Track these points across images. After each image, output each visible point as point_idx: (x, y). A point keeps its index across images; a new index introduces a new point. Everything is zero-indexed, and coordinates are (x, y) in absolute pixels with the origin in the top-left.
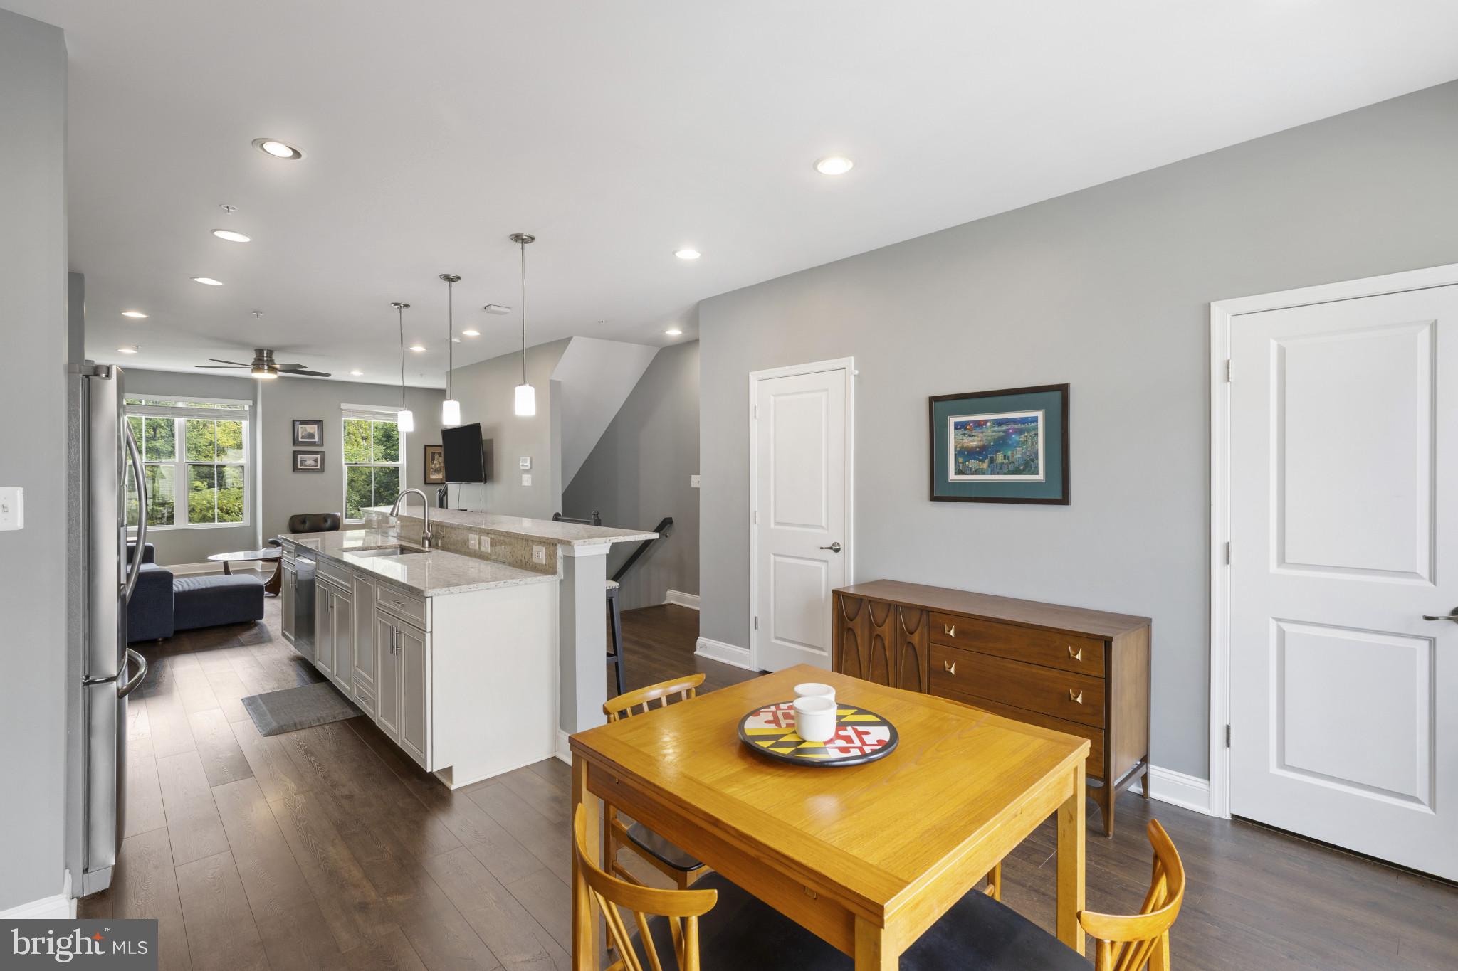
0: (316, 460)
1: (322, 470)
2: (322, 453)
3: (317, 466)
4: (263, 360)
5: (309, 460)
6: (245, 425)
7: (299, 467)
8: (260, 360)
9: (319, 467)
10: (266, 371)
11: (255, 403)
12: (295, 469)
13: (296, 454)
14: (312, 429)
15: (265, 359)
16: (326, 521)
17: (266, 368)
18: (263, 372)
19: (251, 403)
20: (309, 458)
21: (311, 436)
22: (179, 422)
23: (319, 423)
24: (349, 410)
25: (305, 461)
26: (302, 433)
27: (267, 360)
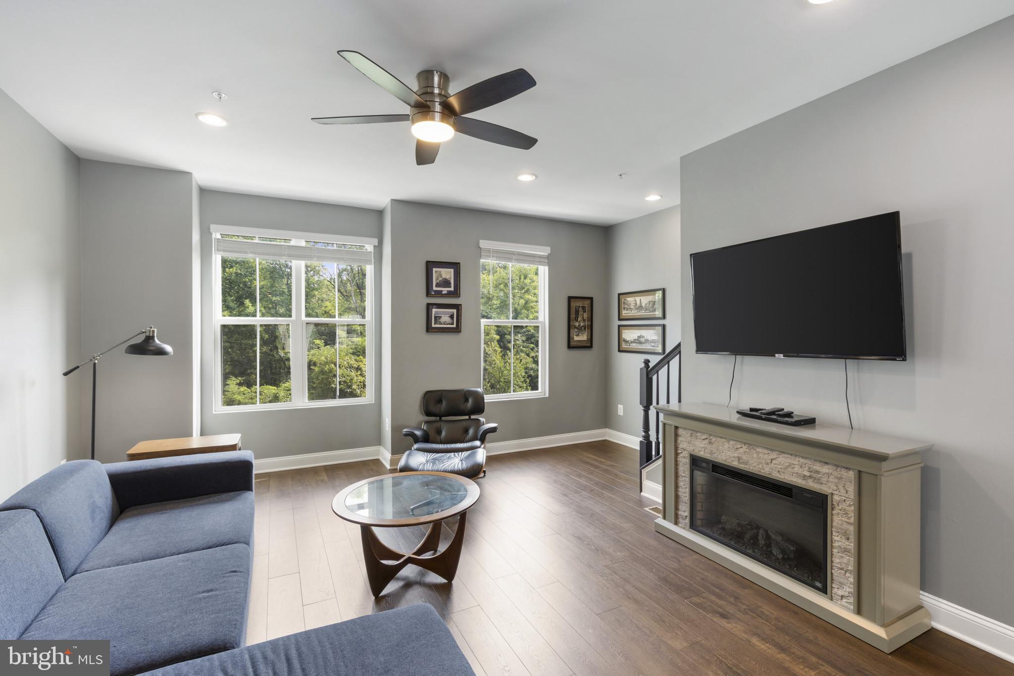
0: (452, 317)
1: (457, 330)
2: (458, 307)
3: (453, 324)
4: (432, 93)
5: (445, 317)
6: (369, 269)
7: (433, 326)
8: (426, 93)
9: (455, 326)
10: (437, 116)
11: (381, 243)
12: (429, 329)
13: (429, 307)
14: (448, 274)
15: (436, 91)
16: (467, 400)
17: (438, 108)
18: (433, 119)
19: (375, 241)
20: (445, 313)
21: (446, 283)
22: (298, 266)
23: (456, 266)
24: (489, 251)
25: (440, 317)
26: (437, 279)
27: (440, 94)
